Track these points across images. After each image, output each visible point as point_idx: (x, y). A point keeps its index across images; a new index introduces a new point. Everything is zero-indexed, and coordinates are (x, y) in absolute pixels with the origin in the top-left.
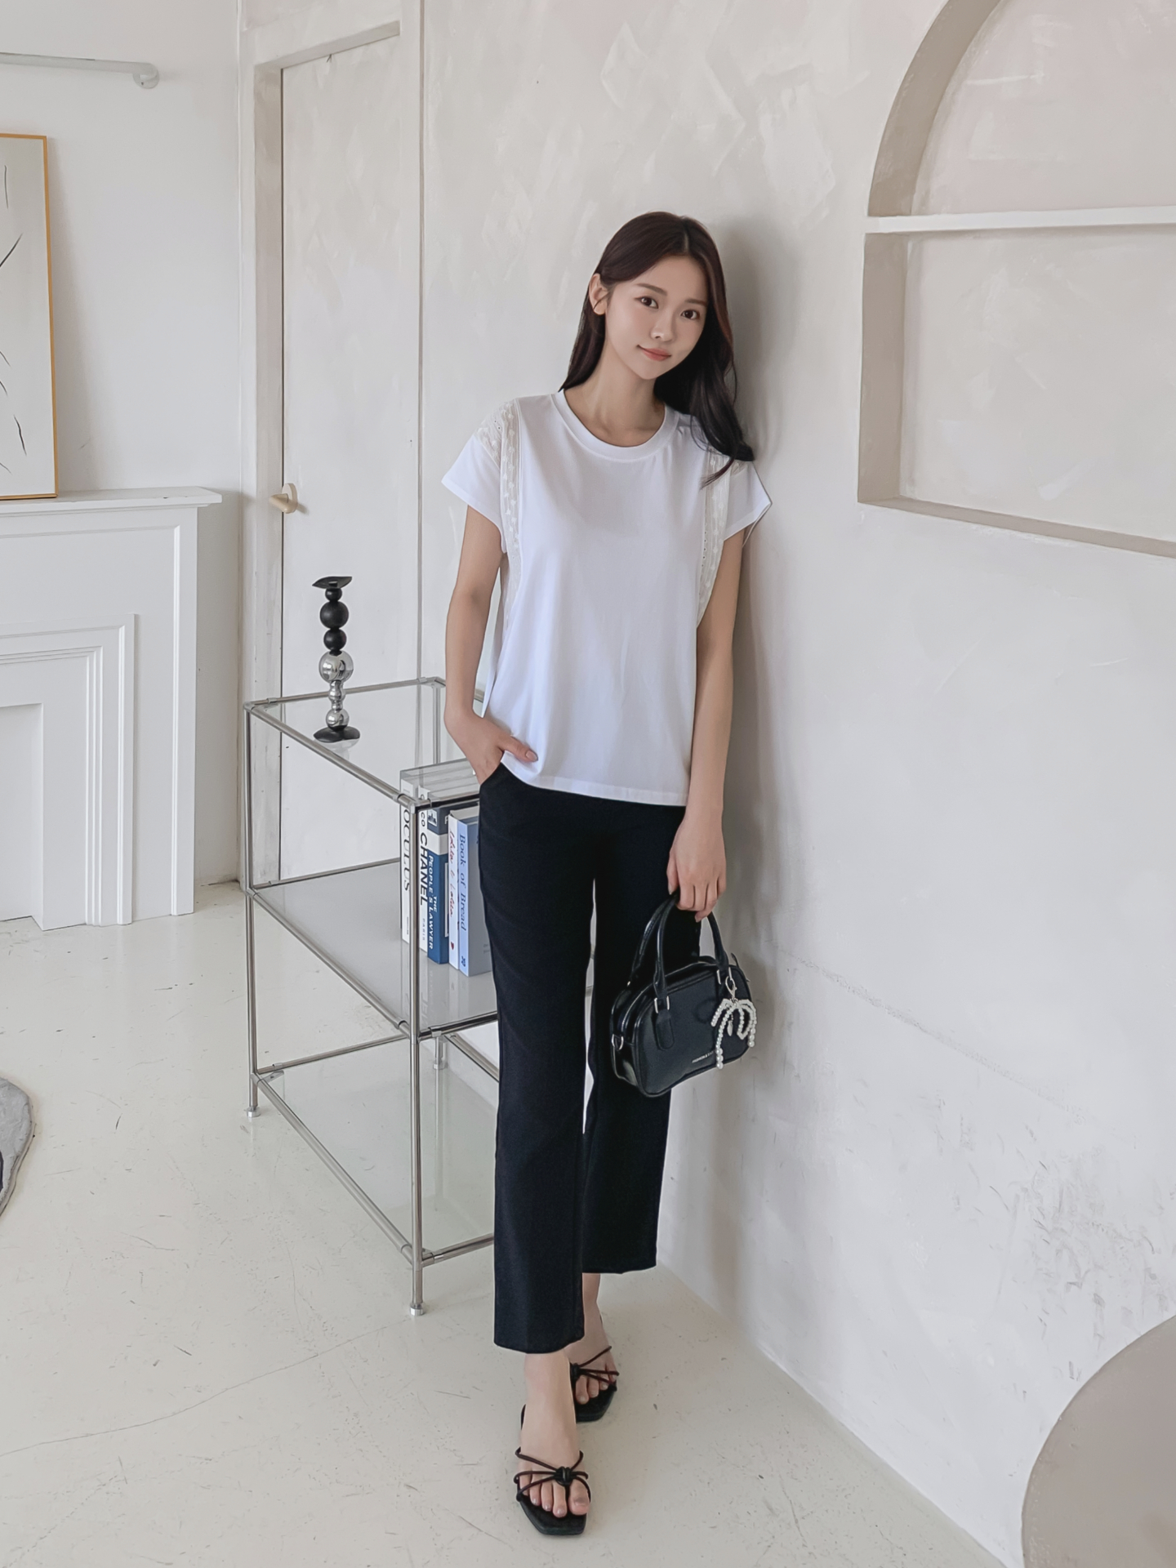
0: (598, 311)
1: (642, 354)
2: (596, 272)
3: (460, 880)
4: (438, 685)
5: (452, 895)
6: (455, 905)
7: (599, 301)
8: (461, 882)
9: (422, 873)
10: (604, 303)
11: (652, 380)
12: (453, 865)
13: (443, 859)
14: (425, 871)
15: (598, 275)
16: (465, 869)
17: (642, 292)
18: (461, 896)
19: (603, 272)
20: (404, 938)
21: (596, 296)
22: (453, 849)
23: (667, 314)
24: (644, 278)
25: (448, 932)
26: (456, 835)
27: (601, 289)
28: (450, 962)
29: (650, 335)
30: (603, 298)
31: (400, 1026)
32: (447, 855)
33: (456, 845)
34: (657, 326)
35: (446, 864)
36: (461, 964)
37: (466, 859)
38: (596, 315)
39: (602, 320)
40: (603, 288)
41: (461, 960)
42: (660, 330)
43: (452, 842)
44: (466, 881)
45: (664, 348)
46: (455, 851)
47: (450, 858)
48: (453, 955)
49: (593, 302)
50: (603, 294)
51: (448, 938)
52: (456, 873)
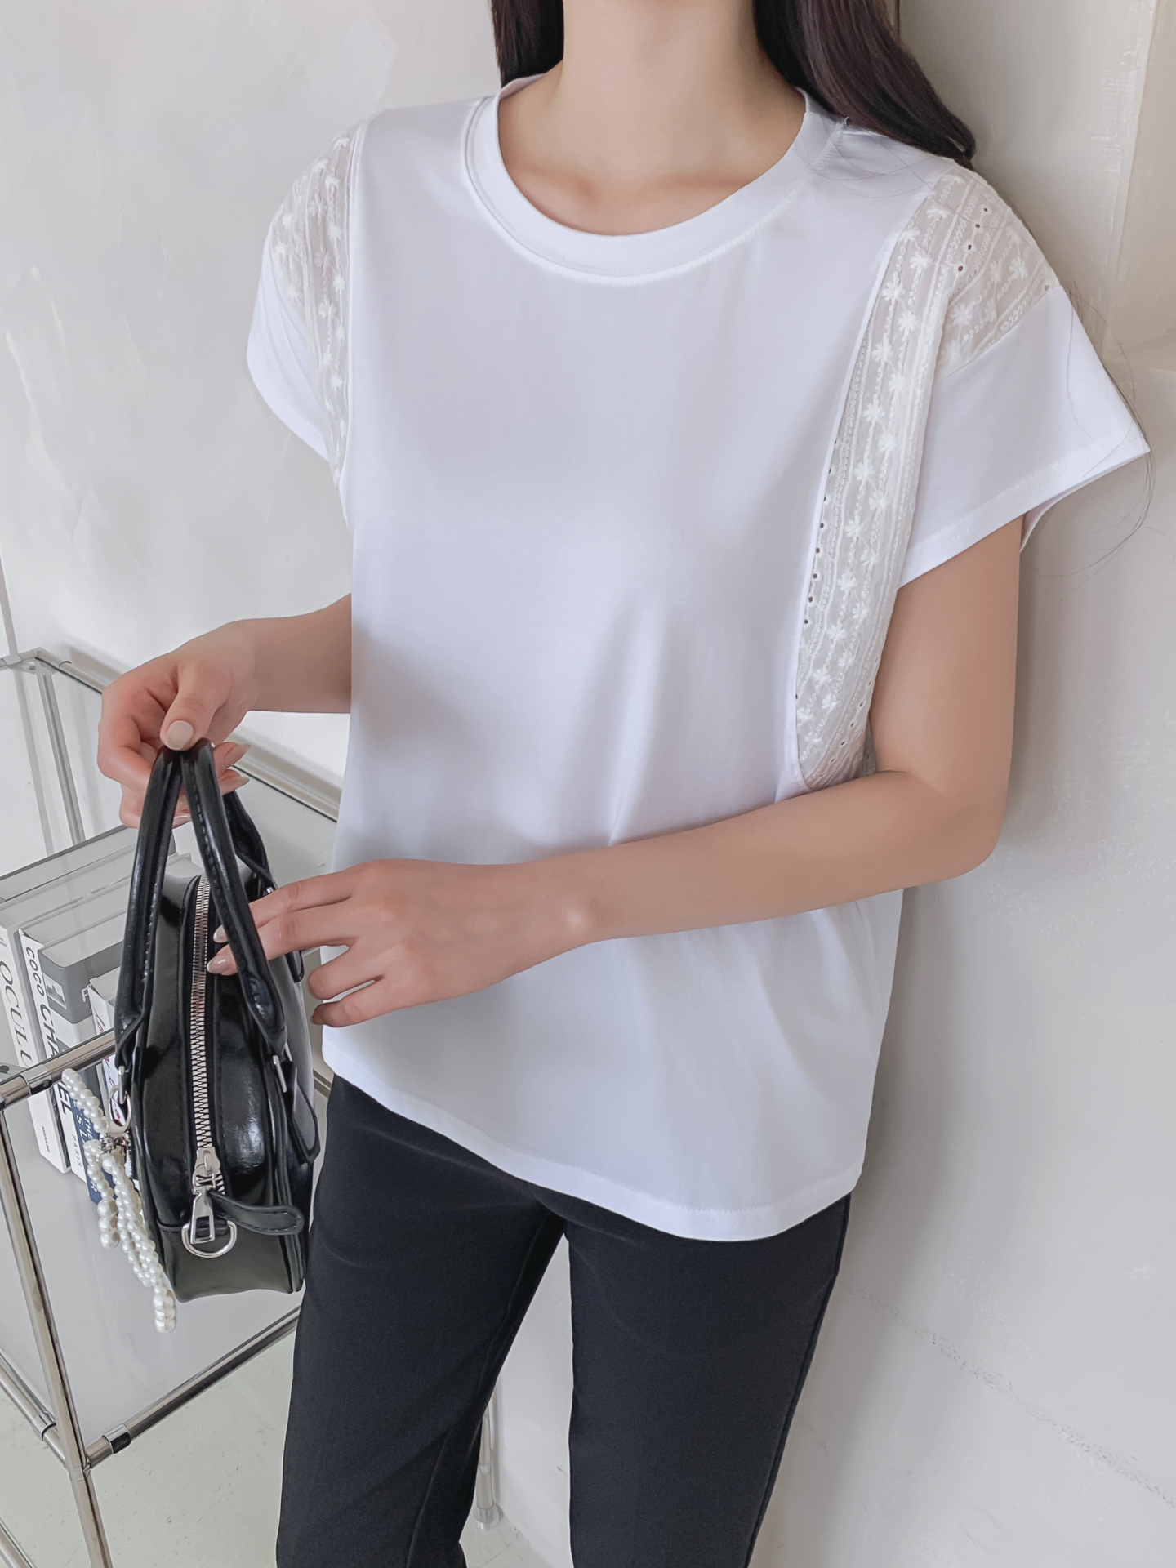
4: (44, 668)
31: (46, 1436)
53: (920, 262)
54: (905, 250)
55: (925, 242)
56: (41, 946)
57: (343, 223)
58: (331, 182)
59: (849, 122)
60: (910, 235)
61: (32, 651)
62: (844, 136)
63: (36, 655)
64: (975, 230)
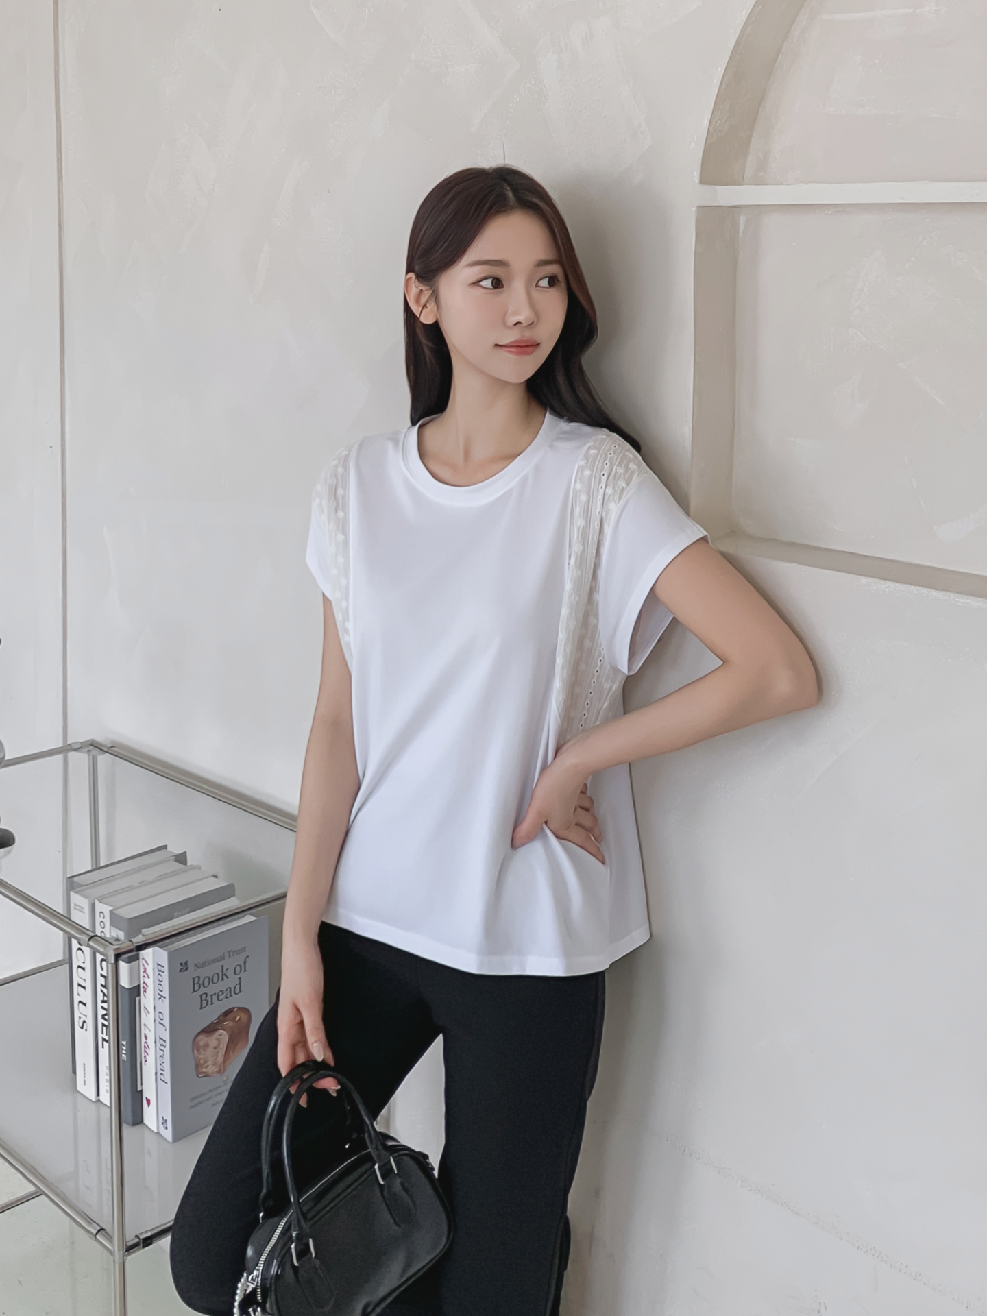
0: (427, 318)
1: (503, 353)
2: (408, 272)
3: (158, 1020)
4: (95, 752)
5: (146, 1038)
6: (152, 1052)
7: (425, 306)
8: (159, 1022)
9: (103, 1008)
10: (431, 306)
11: (523, 383)
12: (147, 1000)
13: (135, 991)
14: (105, 1005)
15: (412, 275)
16: (165, 1006)
17: (476, 272)
18: (159, 1040)
19: (417, 268)
20: (80, 1087)
21: (417, 301)
22: (146, 980)
23: (517, 288)
24: (473, 253)
25: (141, 1084)
26: (150, 962)
27: (421, 290)
28: (146, 1121)
29: (504, 322)
30: (427, 301)
31: (97, 1236)
32: (139, 986)
33: (151, 976)
34: (510, 311)
35: (137, 999)
36: (161, 1126)
37: (166, 993)
38: (423, 324)
39: (435, 331)
40: (424, 288)
41: (161, 1121)
42: (515, 313)
43: (145, 972)
44: (166, 1022)
45: (528, 334)
46: (150, 982)
47: (142, 990)
48: (150, 1116)
49: (415, 309)
50: (427, 294)
51: (141, 1091)
52: (151, 1010)
53: (587, 473)
54: (582, 469)
55: (589, 466)
56: (111, 908)
57: (345, 488)
58: (340, 470)
59: (567, 420)
60: (582, 463)
61: (88, 741)
62: (564, 426)
63: (90, 742)
64: (609, 456)
